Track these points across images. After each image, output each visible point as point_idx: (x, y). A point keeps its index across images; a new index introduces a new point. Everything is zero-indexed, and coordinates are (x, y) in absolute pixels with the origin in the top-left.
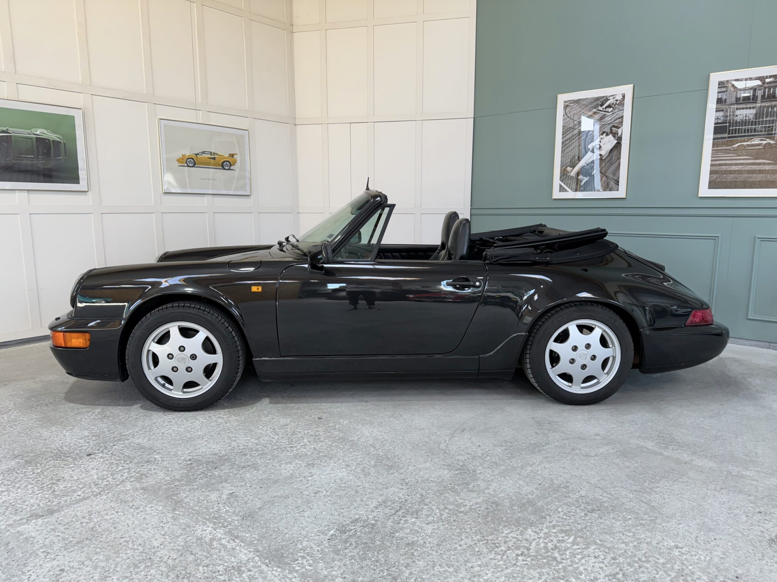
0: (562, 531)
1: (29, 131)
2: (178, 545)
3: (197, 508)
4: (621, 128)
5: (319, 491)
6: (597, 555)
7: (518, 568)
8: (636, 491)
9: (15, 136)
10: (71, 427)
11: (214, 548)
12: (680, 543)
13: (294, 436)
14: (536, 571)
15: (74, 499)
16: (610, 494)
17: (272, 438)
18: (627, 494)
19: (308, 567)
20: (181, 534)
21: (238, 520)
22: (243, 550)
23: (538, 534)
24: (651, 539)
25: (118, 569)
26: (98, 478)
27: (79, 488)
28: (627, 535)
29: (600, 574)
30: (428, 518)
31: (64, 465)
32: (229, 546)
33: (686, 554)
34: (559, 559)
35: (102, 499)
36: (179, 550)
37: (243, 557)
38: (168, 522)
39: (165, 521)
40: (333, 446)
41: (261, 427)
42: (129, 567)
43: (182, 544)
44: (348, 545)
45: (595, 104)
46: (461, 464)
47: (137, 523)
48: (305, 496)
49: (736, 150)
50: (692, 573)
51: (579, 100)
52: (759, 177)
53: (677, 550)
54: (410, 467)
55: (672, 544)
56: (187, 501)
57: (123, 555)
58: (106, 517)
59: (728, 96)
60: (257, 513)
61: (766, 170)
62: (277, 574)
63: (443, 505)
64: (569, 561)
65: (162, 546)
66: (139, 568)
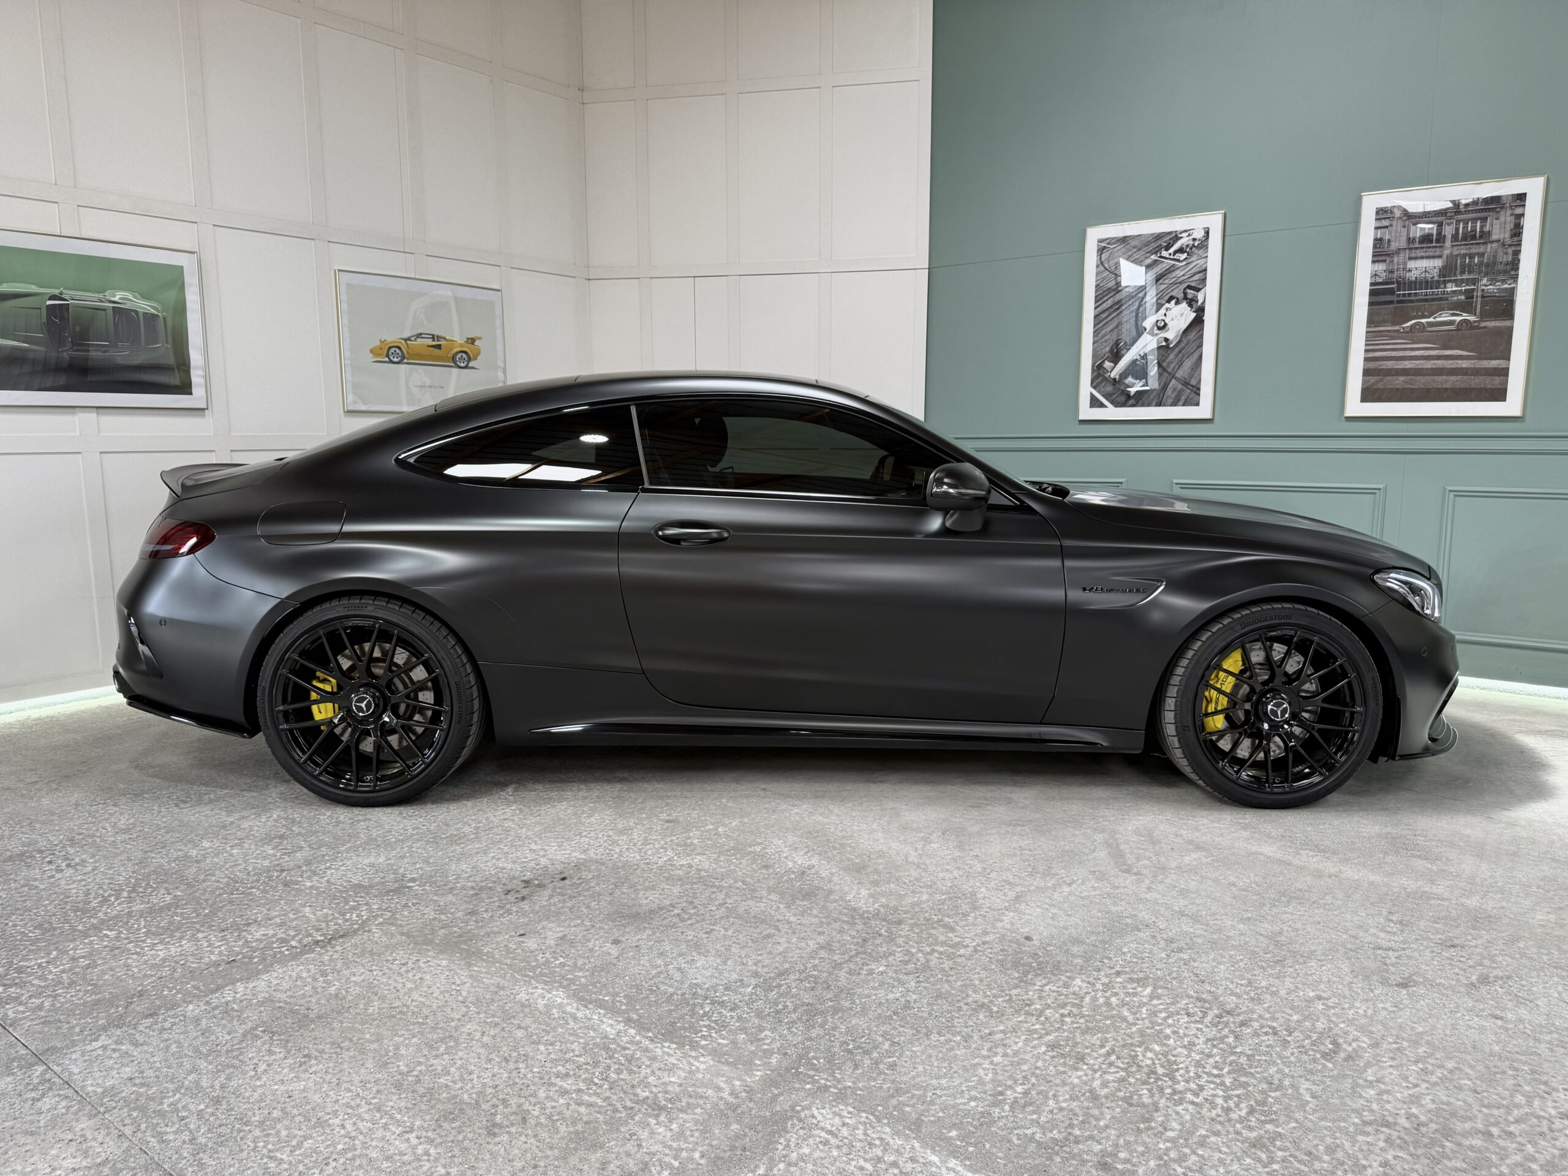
0: (1132, 980)
1: (101, 296)
2: (493, 1016)
3: (508, 961)
4: (1203, 290)
5: (712, 930)
6: (1191, 1011)
7: (1066, 1034)
8: (1249, 919)
9: (76, 306)
10: (237, 841)
11: (554, 1019)
12: (1325, 992)
13: (648, 847)
14: (1096, 1037)
15: (287, 953)
16: (1208, 925)
17: (610, 850)
18: (1233, 923)
19: (720, 1041)
20: (493, 1000)
21: (585, 977)
22: (605, 1020)
23: (1093, 985)
24: (1277, 987)
25: (403, 1052)
26: (318, 920)
27: (288, 935)
28: (1237, 984)
29: (1198, 1038)
30: (906, 965)
31: (250, 900)
32: (580, 1015)
33: (1334, 1008)
34: (1131, 1019)
35: (336, 951)
36: (496, 1025)
37: (608, 1029)
38: (465, 983)
39: (458, 982)
40: (721, 861)
41: (584, 834)
42: (419, 1050)
43: (499, 1013)
44: (780, 1007)
45: (1154, 245)
46: (949, 884)
47: (409, 985)
48: (691, 938)
49: (1407, 332)
50: (1346, 1033)
51: (1125, 237)
52: (1452, 381)
53: (1321, 1002)
54: (863, 890)
55: (1312, 994)
56: (488, 952)
57: (403, 1032)
58: (353, 979)
59: (1393, 234)
60: (615, 965)
61: (1462, 368)
62: (671, 1052)
63: (929, 946)
64: (1146, 1021)
65: (467, 1018)
66: (438, 1050)
